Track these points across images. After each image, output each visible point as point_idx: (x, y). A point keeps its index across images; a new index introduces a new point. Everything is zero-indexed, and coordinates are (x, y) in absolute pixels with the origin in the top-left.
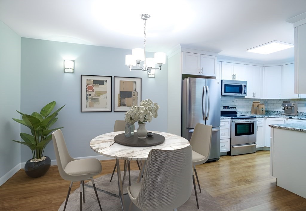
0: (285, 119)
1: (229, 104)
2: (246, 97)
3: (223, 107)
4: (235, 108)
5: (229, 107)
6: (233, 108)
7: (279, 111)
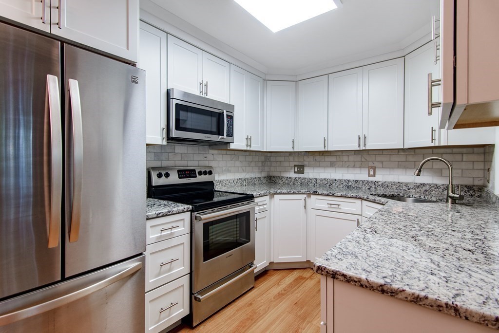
0: (305, 196)
1: (196, 163)
2: (232, 146)
3: (179, 171)
4: (210, 173)
5: (194, 170)
6: (205, 173)
7: (288, 176)
